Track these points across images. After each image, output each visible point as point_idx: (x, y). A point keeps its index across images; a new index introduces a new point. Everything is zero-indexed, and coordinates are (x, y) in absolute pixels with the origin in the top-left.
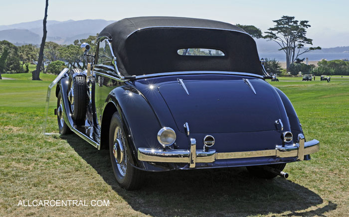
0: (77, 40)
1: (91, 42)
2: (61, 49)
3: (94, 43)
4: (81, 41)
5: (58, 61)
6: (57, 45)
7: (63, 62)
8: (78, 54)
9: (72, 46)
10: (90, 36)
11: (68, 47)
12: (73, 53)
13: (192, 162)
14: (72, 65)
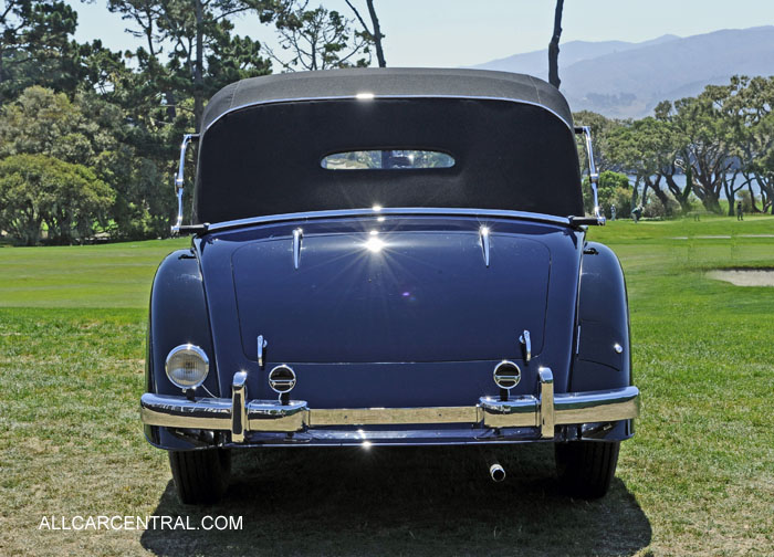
0: (667, 102)
1: (710, 106)
2: (616, 135)
3: (720, 109)
4: (677, 103)
5: (607, 172)
6: (604, 122)
7: (622, 175)
8: (666, 147)
9: (649, 122)
10: (709, 87)
11: (638, 125)
12: (650, 146)
13: (238, 429)
14: (648, 183)
